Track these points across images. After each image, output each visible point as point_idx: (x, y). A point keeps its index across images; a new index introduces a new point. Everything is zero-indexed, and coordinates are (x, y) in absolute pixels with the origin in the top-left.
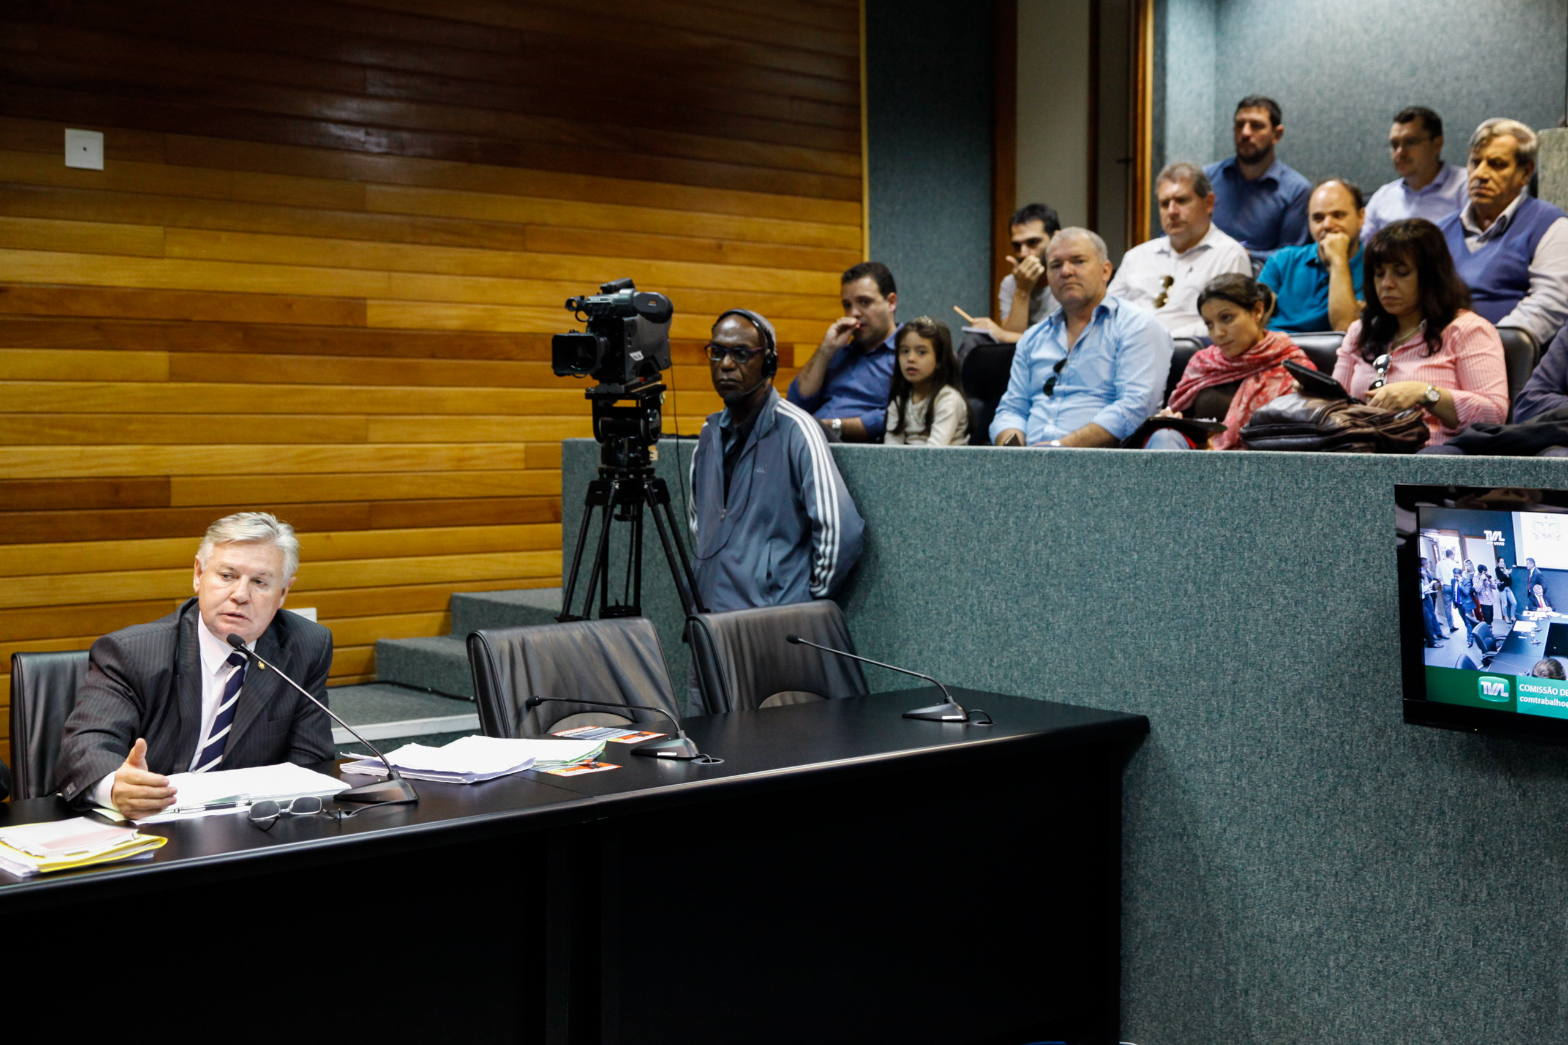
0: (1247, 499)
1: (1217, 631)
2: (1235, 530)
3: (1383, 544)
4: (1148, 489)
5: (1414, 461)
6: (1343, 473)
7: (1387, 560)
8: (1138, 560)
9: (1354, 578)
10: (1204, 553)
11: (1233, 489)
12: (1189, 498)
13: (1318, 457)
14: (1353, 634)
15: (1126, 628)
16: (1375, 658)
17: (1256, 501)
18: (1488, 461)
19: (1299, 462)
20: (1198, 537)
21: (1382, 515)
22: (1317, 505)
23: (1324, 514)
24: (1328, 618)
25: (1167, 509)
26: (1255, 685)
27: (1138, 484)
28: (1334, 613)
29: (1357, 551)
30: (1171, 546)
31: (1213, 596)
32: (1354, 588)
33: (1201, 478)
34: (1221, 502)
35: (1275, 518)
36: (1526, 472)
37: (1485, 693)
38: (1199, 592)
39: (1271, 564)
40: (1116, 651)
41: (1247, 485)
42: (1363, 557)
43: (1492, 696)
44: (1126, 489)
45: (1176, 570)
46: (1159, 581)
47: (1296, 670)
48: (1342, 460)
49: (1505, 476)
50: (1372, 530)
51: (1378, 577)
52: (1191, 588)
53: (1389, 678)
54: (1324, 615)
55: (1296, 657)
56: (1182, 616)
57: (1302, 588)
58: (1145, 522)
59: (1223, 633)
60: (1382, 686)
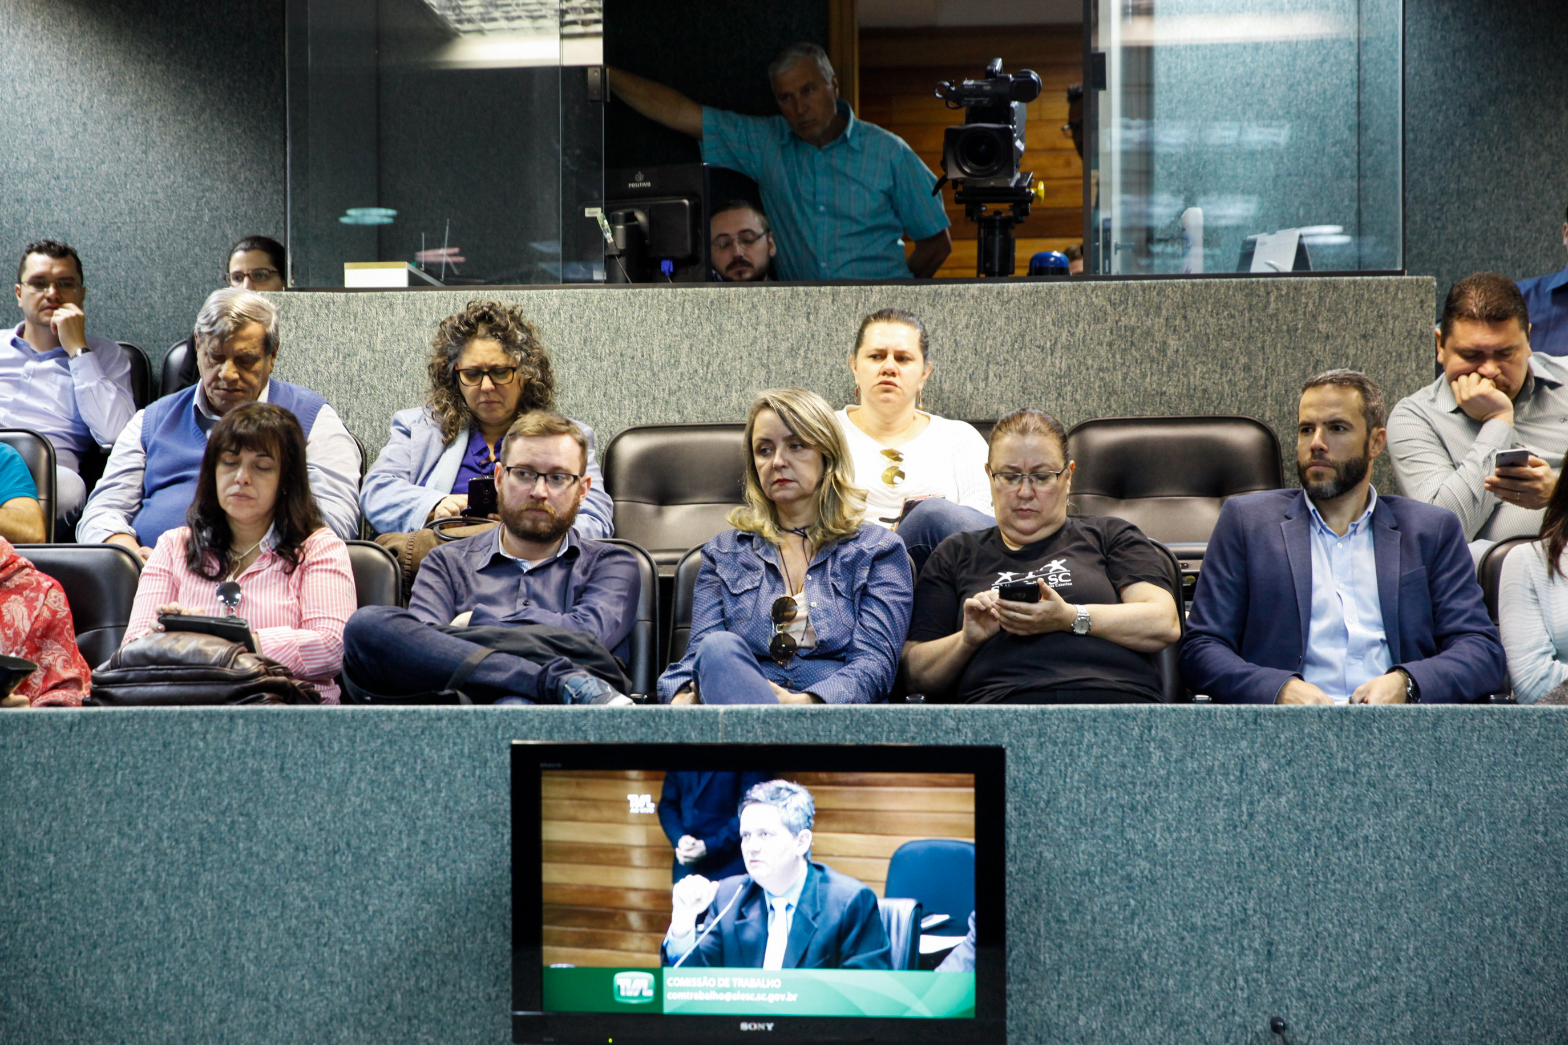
0: (244, 771)
1: (194, 952)
2: (223, 813)
3: (450, 820)
4: (74, 765)
5: (492, 714)
6: (390, 732)
7: (456, 839)
8: (56, 863)
9: (409, 866)
10: (171, 847)
11: (219, 758)
12: (147, 773)
13: (353, 712)
14: (407, 939)
15: (33, 963)
16: (440, 966)
17: (258, 772)
18: (593, 711)
19: (324, 719)
20: (162, 826)
21: (450, 783)
22: (352, 773)
23: (363, 785)
24: (370, 920)
25: (107, 790)
26: (256, 1021)
27: (56, 757)
28: (380, 913)
29: (413, 831)
30: (115, 841)
31: (187, 905)
32: (408, 879)
33: (166, 745)
34: (201, 776)
35: (289, 793)
36: (643, 723)
37: (623, 993)
38: (164, 902)
39: (281, 855)
40: (14, 999)
41: (243, 751)
42: (421, 837)
43: (633, 998)
44: (35, 765)
45: (124, 874)
46: (93, 892)
47: (321, 994)
48: (390, 716)
49: (616, 729)
50: (435, 803)
51: (444, 862)
52: (148, 897)
53: (461, 988)
54: (364, 917)
55: (321, 976)
56: (135, 938)
57: (330, 885)
58: (68, 809)
59: (203, 955)
60: (449, 1002)
